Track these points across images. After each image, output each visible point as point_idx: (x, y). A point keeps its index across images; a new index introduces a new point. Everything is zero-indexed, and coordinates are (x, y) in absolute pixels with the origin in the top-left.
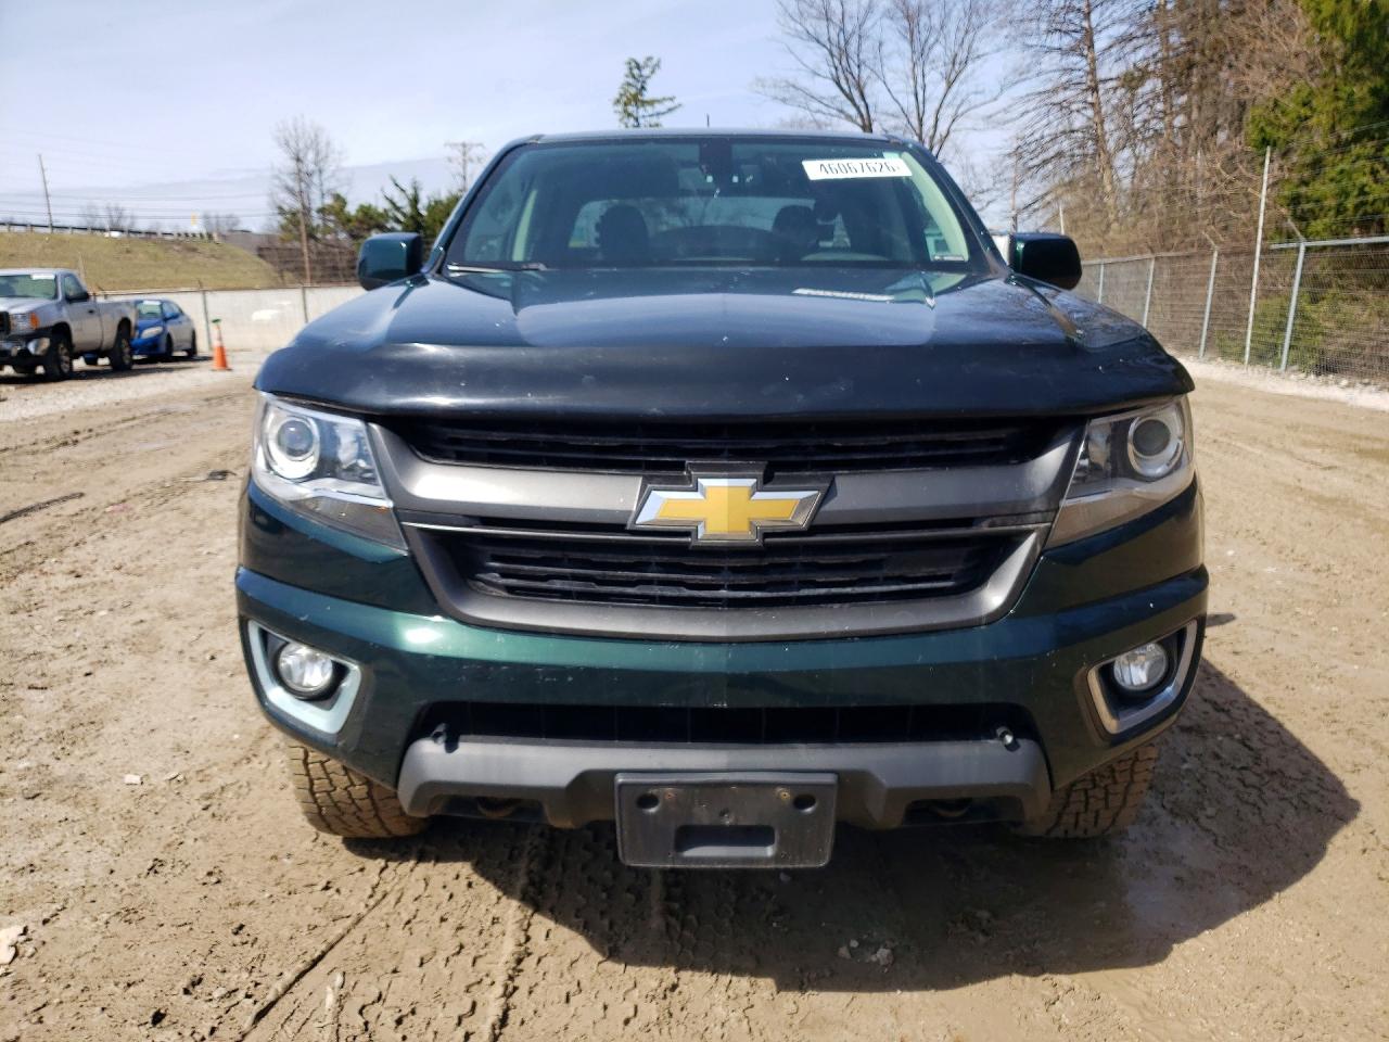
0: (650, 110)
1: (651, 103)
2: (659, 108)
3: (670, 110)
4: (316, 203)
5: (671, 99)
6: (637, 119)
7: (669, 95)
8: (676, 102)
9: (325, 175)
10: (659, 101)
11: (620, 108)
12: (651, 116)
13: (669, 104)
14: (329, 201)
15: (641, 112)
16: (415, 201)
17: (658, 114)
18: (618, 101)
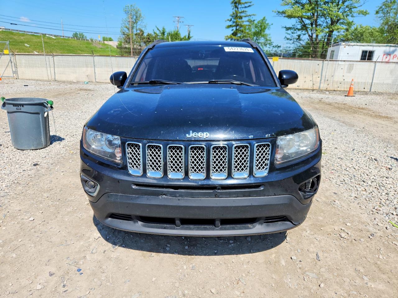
0: (243, 6)
1: (243, 4)
2: (247, 5)
3: (249, 6)
4: (135, 32)
5: (250, 2)
6: (238, 8)
7: (249, 1)
8: (252, 4)
9: (138, 23)
10: (246, 3)
11: (233, 5)
12: (243, 8)
13: (249, 4)
14: (138, 32)
15: (240, 6)
16: (163, 33)
17: (246, 7)
18: (232, 3)
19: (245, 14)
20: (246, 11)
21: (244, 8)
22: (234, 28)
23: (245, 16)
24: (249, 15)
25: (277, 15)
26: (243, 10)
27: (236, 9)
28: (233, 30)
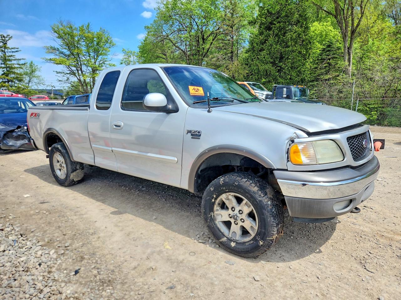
19: (14, 58)
20: (14, 56)
21: (11, 53)
22: (5, 70)
23: (14, 60)
24: (19, 59)
25: (46, 61)
26: (10, 54)
27: (3, 53)
28: (3, 71)
